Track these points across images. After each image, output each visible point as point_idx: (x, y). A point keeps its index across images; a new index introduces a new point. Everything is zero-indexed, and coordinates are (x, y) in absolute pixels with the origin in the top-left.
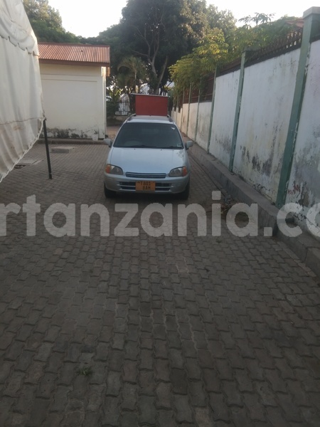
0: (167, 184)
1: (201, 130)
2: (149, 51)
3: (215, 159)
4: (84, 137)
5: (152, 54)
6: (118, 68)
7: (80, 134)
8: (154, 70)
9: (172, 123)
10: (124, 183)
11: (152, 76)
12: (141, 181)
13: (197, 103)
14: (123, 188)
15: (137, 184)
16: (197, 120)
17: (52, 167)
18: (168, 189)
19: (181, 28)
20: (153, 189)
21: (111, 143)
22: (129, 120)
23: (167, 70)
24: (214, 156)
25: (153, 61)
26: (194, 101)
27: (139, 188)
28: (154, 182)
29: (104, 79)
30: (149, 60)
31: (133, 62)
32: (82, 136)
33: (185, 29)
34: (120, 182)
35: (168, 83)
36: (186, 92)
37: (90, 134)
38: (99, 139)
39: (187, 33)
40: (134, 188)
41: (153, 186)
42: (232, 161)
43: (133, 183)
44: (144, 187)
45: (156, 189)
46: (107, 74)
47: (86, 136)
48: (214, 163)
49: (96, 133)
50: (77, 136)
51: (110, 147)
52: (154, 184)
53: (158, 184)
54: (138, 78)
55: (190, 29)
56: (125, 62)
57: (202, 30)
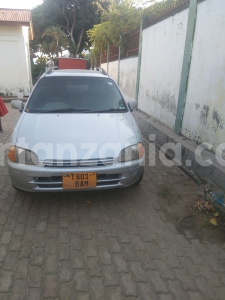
0: (115, 175)
1: (124, 86)
2: (68, 24)
3: (149, 117)
4: (9, 95)
5: (70, 27)
6: (42, 37)
7: (5, 93)
8: (73, 40)
9: (107, 76)
10: (42, 178)
11: (71, 44)
12: (73, 174)
13: (118, 61)
14: (41, 186)
15: (64, 179)
16: (119, 76)
18: (116, 182)
19: (93, 5)
20: (93, 184)
25: (72, 32)
26: (113, 59)
27: (69, 184)
28: (93, 173)
30: (68, 31)
31: (55, 31)
32: (7, 94)
33: (96, 6)
34: (35, 178)
35: (84, 51)
36: (103, 53)
37: (14, 93)
38: (24, 97)
39: (97, 9)
40: (61, 186)
41: (93, 180)
43: (58, 178)
44: (77, 183)
45: (98, 184)
47: (11, 94)
49: (21, 91)
50: (2, 94)
52: (95, 177)
53: (100, 176)
54: (60, 45)
55: (100, 6)
56: (48, 31)
57: (109, 7)
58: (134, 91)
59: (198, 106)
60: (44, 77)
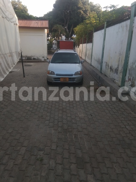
0: (74, 79)
1: (88, 55)
2: (65, 22)
3: (94, 67)
4: (38, 59)
5: (66, 23)
6: (52, 30)
7: (36, 58)
8: (67, 30)
9: (75, 52)
10: (55, 78)
11: (66, 32)
12: (63, 78)
13: (86, 44)
14: (55, 80)
16: (86, 51)
17: (25, 72)
18: (74, 81)
20: (68, 81)
21: (50, 62)
22: (57, 51)
23: (73, 30)
24: (93, 66)
25: (67, 26)
26: (84, 43)
27: (62, 80)
28: (68, 78)
29: (46, 34)
30: (65, 26)
31: (59, 27)
32: (37, 59)
33: (80, 12)
34: (53, 78)
35: (73, 35)
36: (81, 39)
37: (40, 58)
38: (44, 60)
39: (81, 14)
40: (60, 81)
42: (101, 68)
43: (59, 78)
44: (64, 80)
45: (69, 81)
46: (47, 32)
47: (39, 59)
48: (93, 69)
49: (43, 57)
51: (49, 63)
52: (68, 79)
53: (70, 79)
54: (61, 33)
55: (82, 12)
56: (55, 27)
57: (87, 12)
58: (91, 57)
59: (105, 62)
60: (56, 53)
